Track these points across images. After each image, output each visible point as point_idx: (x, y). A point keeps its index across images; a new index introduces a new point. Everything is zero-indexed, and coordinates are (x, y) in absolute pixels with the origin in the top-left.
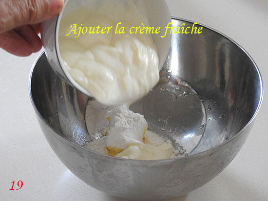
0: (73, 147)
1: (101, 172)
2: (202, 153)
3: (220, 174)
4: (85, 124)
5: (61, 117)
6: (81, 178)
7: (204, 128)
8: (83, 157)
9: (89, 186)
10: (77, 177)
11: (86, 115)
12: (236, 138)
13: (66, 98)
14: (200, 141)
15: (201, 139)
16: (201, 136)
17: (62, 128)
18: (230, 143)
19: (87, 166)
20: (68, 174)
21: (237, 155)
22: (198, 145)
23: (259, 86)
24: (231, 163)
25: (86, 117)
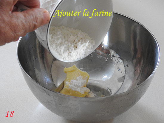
0: (43, 90)
1: (61, 105)
2: (122, 93)
3: (133, 106)
4: (51, 75)
5: (37, 71)
6: (49, 108)
7: (124, 78)
8: (50, 96)
9: (54, 114)
10: (46, 108)
11: (52, 70)
12: (144, 84)
13: (39, 60)
14: (121, 86)
15: (122, 85)
16: (122, 82)
17: (37, 78)
18: (140, 87)
19: (52, 101)
20: (41, 106)
21: (144, 94)
22: (120, 88)
23: (158, 53)
24: (140, 99)
25: (52, 71)
